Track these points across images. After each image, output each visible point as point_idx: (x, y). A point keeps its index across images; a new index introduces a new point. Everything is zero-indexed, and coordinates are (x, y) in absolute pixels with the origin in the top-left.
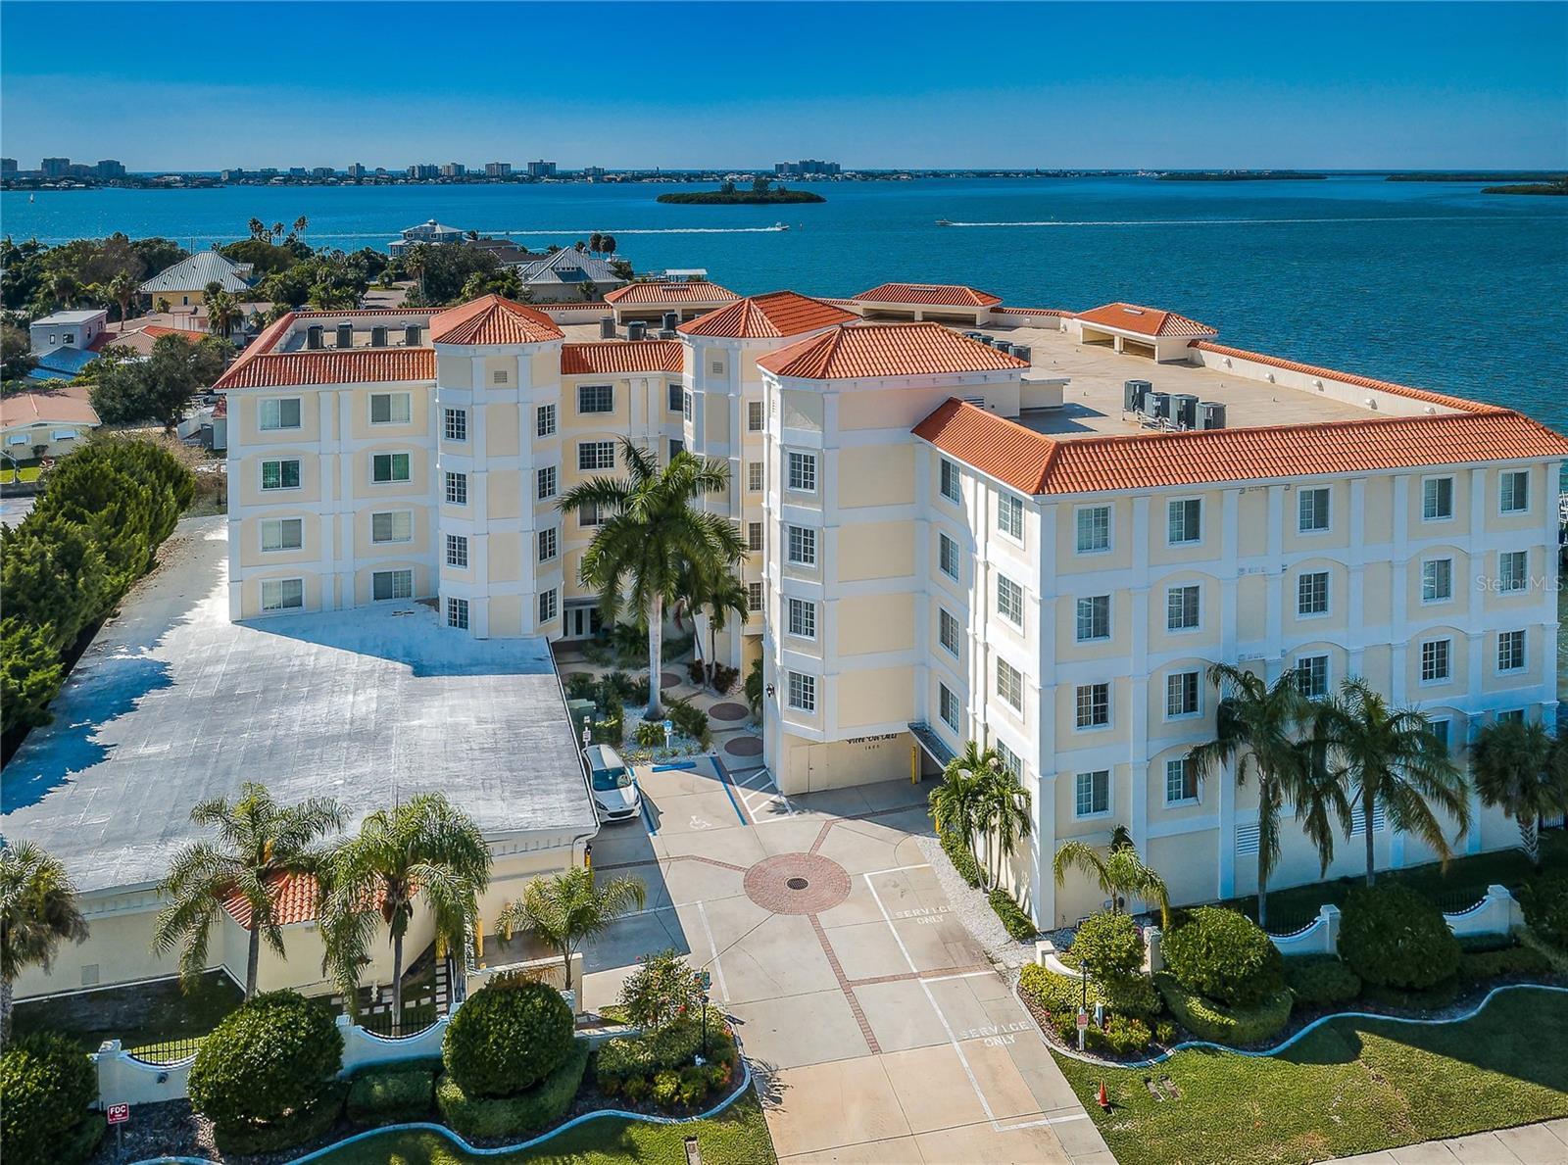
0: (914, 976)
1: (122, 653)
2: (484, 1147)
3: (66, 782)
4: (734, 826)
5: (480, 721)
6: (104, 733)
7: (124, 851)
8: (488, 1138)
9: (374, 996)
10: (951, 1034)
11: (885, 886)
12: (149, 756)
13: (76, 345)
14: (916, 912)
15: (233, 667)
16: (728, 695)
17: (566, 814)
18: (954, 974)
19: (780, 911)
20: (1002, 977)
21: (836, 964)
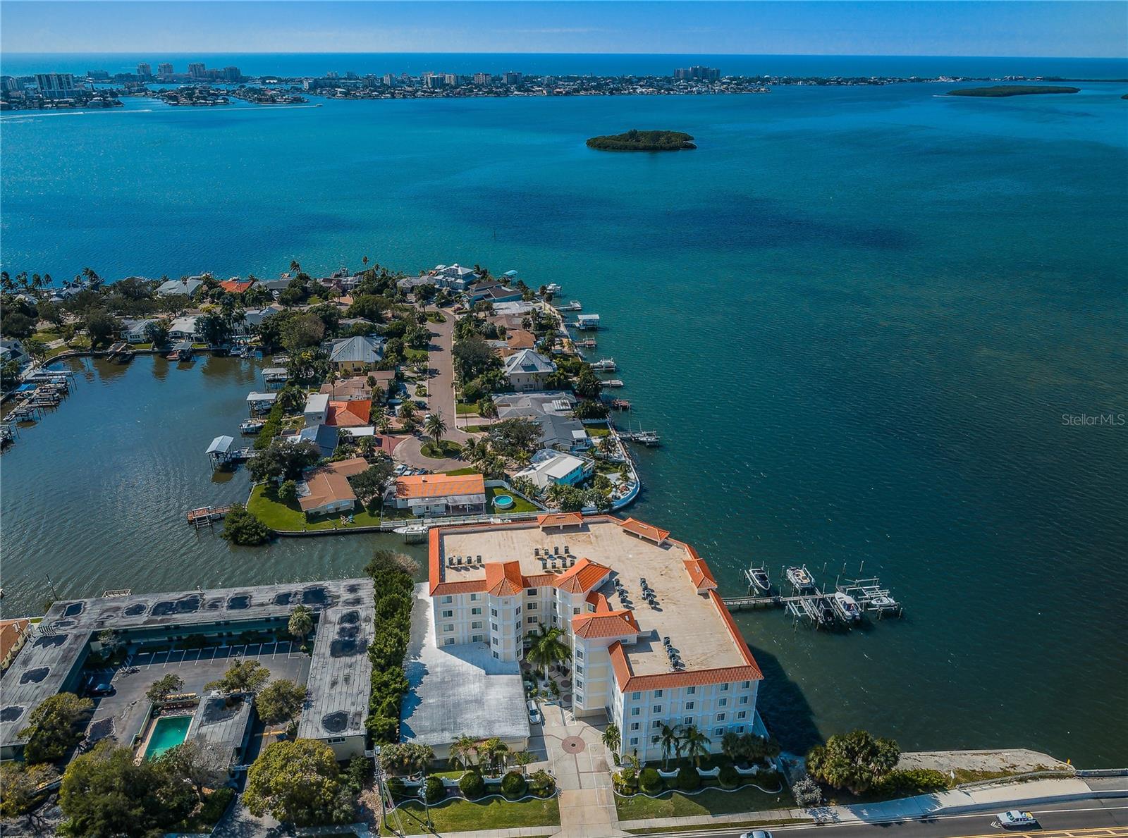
0: (593, 772)
1: (412, 659)
2: (509, 800)
3: (416, 709)
4: (562, 726)
5: (504, 698)
6: (418, 692)
7: (435, 734)
10: (596, 787)
11: (592, 748)
12: (432, 703)
13: (323, 421)
14: (597, 757)
15: (442, 669)
16: (567, 677)
17: (523, 731)
18: (601, 772)
19: (568, 752)
20: (610, 774)
21: (577, 768)
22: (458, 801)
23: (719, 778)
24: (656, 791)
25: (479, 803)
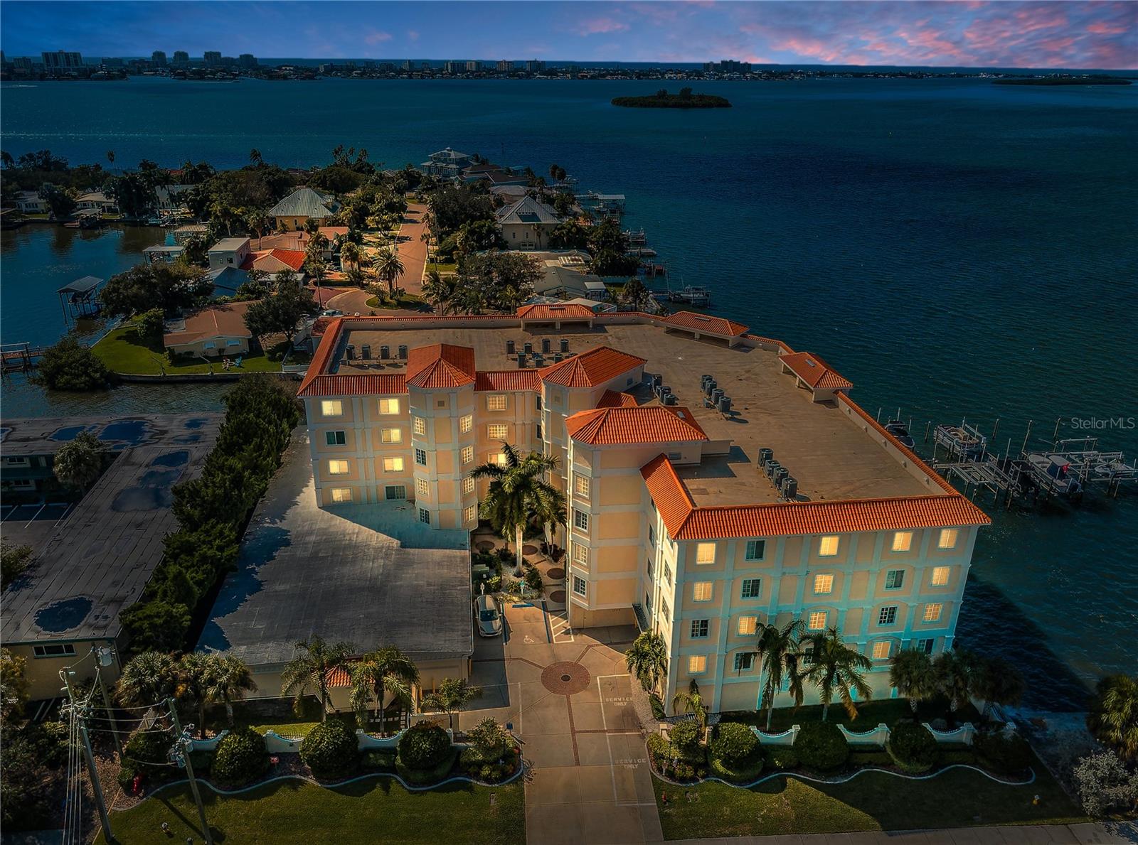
0: (605, 731)
1: (267, 522)
2: (412, 787)
3: (246, 601)
4: (545, 643)
6: (261, 572)
7: (271, 645)
8: (414, 783)
9: (376, 715)
10: (611, 761)
11: (605, 684)
12: (280, 591)
13: (235, 265)
14: (615, 699)
15: (318, 538)
16: (559, 563)
17: (460, 643)
18: (622, 732)
19: (554, 691)
20: (643, 736)
21: (571, 720)
22: (295, 784)
23: (889, 751)
24: (749, 773)
25: (340, 791)
